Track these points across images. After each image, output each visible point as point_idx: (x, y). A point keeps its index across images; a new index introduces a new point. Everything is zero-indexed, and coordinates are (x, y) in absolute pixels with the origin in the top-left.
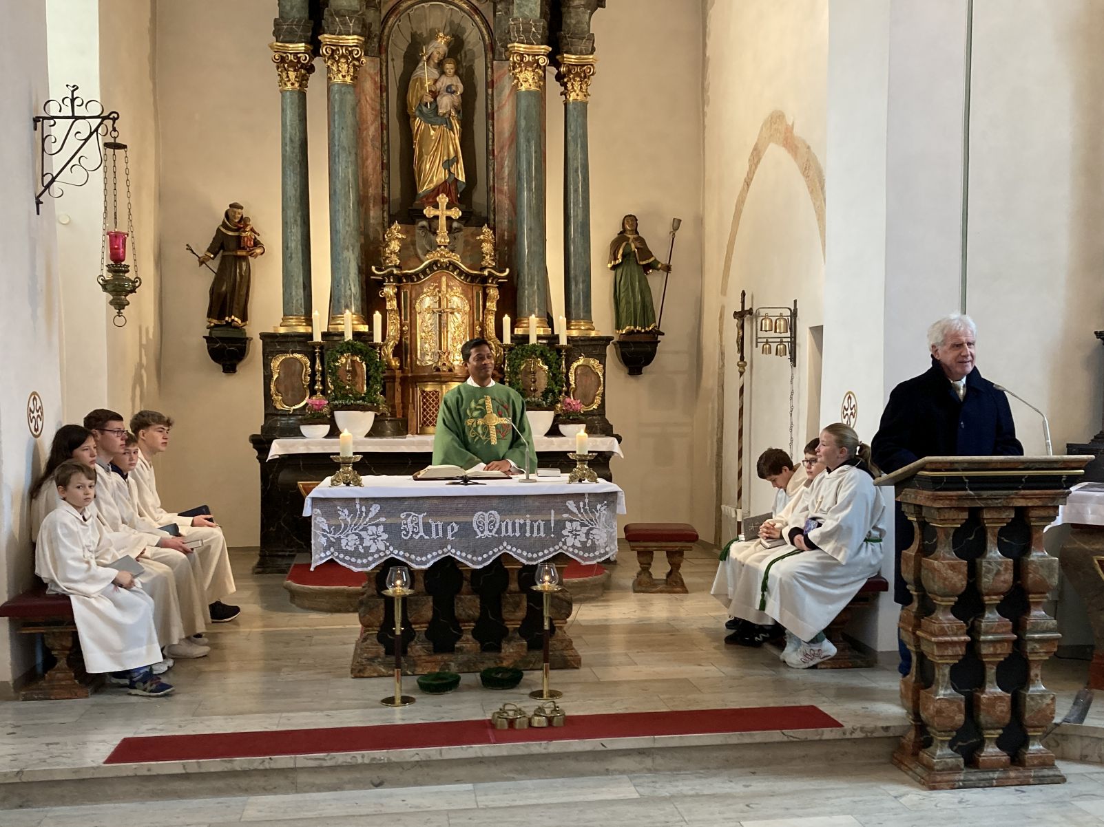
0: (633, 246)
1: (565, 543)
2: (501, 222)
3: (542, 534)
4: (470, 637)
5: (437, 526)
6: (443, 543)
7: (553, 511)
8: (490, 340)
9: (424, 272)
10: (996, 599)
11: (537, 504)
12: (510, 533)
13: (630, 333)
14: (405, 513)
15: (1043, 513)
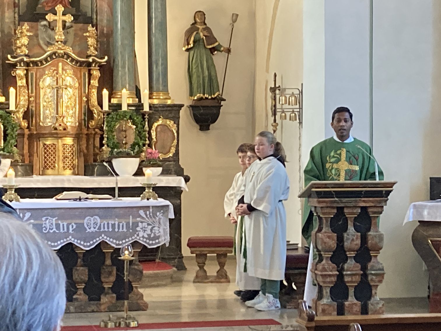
0: (201, 34)
1: (138, 235)
2: (102, 20)
3: (125, 230)
4: (82, 292)
5: (63, 225)
6: (66, 234)
7: (131, 216)
8: (93, 107)
9: (46, 60)
10: (353, 254)
11: (121, 212)
12: (106, 229)
13: (201, 99)
14: (45, 218)
15: (375, 210)
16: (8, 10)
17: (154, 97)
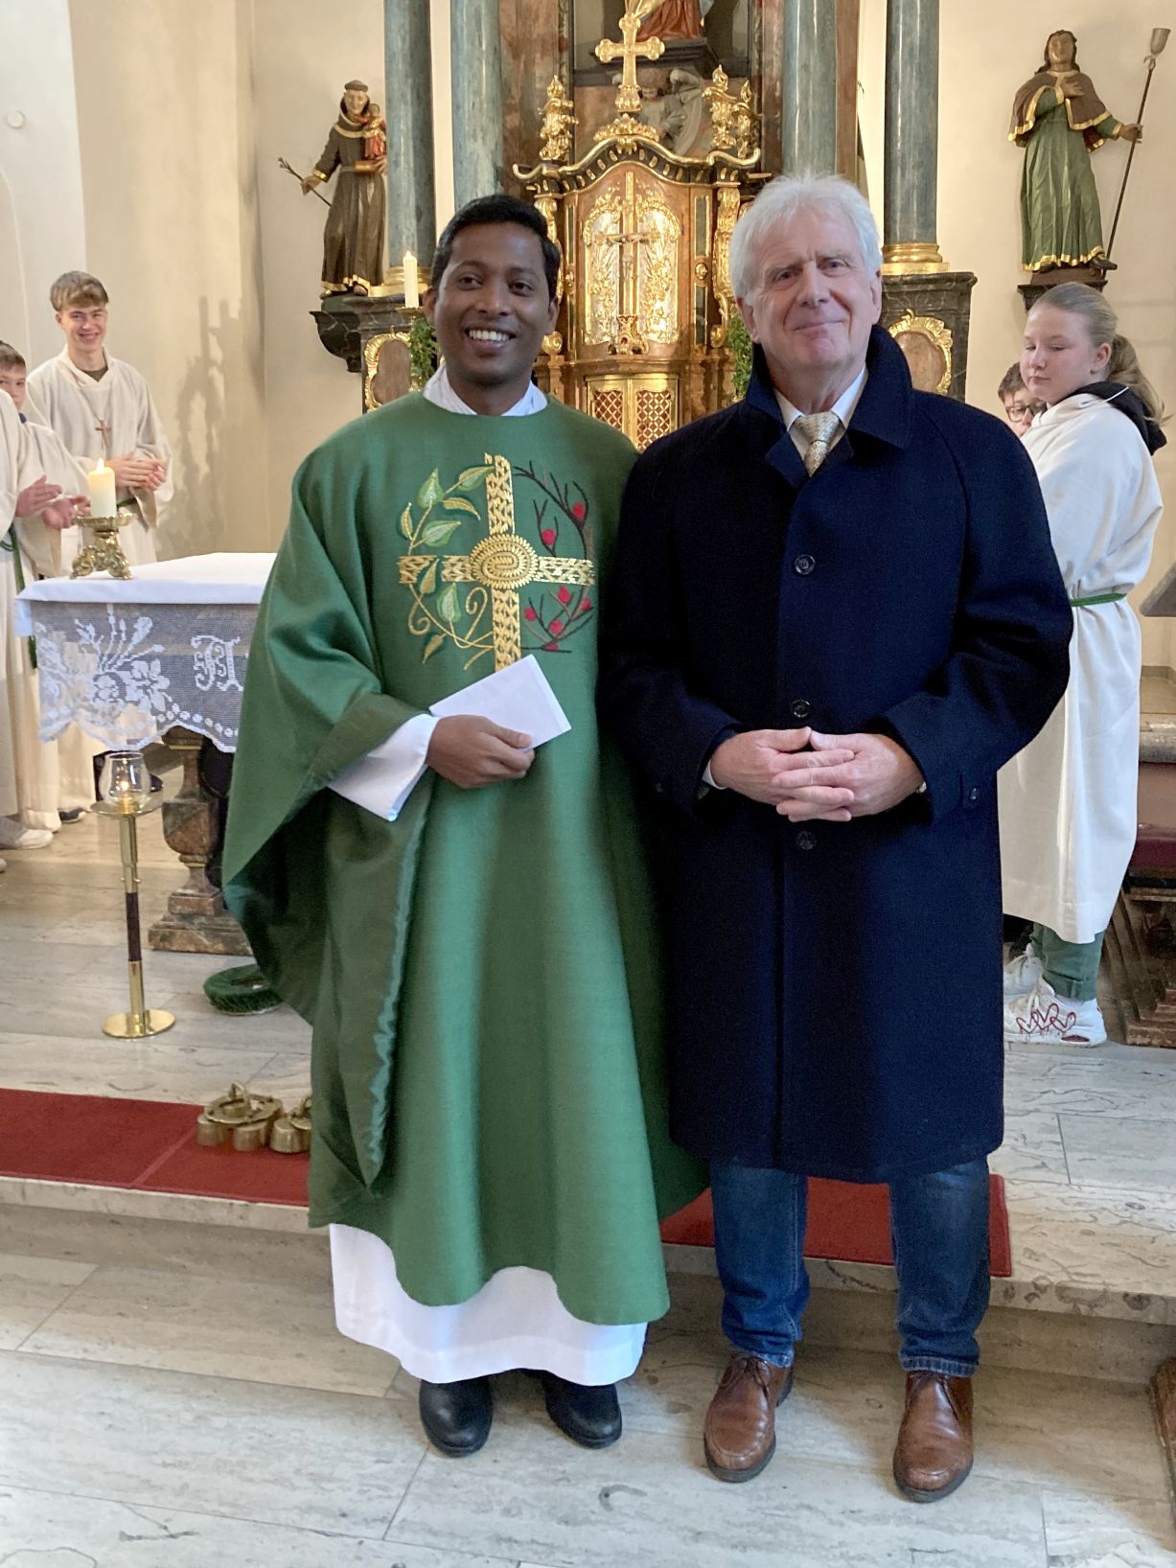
0: (1059, 94)
9: (593, 166)
13: (1050, 268)
14: (199, 637)
16: (542, 58)
17: (895, 258)
